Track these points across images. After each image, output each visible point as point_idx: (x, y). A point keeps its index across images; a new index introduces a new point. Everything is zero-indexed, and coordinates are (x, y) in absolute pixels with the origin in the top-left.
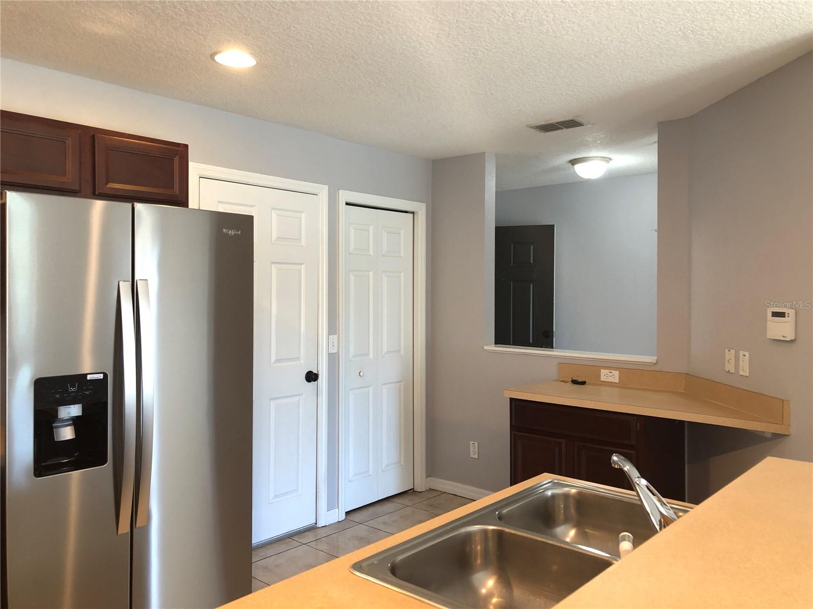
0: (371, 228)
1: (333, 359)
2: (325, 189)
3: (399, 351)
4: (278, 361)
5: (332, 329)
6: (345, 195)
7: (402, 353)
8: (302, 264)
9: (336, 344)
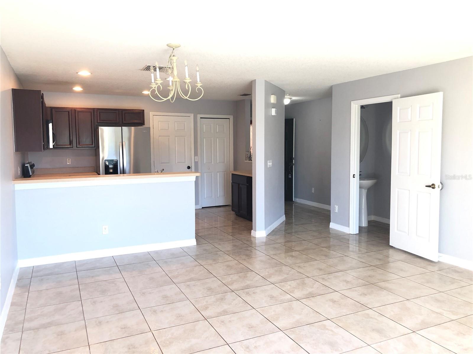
0: (212, 124)
1: (196, 163)
2: (193, 115)
3: (224, 162)
4: (178, 162)
5: (196, 154)
6: (199, 116)
7: (225, 163)
8: (185, 136)
9: (197, 159)
